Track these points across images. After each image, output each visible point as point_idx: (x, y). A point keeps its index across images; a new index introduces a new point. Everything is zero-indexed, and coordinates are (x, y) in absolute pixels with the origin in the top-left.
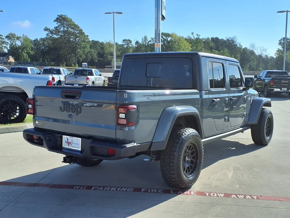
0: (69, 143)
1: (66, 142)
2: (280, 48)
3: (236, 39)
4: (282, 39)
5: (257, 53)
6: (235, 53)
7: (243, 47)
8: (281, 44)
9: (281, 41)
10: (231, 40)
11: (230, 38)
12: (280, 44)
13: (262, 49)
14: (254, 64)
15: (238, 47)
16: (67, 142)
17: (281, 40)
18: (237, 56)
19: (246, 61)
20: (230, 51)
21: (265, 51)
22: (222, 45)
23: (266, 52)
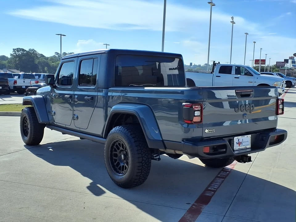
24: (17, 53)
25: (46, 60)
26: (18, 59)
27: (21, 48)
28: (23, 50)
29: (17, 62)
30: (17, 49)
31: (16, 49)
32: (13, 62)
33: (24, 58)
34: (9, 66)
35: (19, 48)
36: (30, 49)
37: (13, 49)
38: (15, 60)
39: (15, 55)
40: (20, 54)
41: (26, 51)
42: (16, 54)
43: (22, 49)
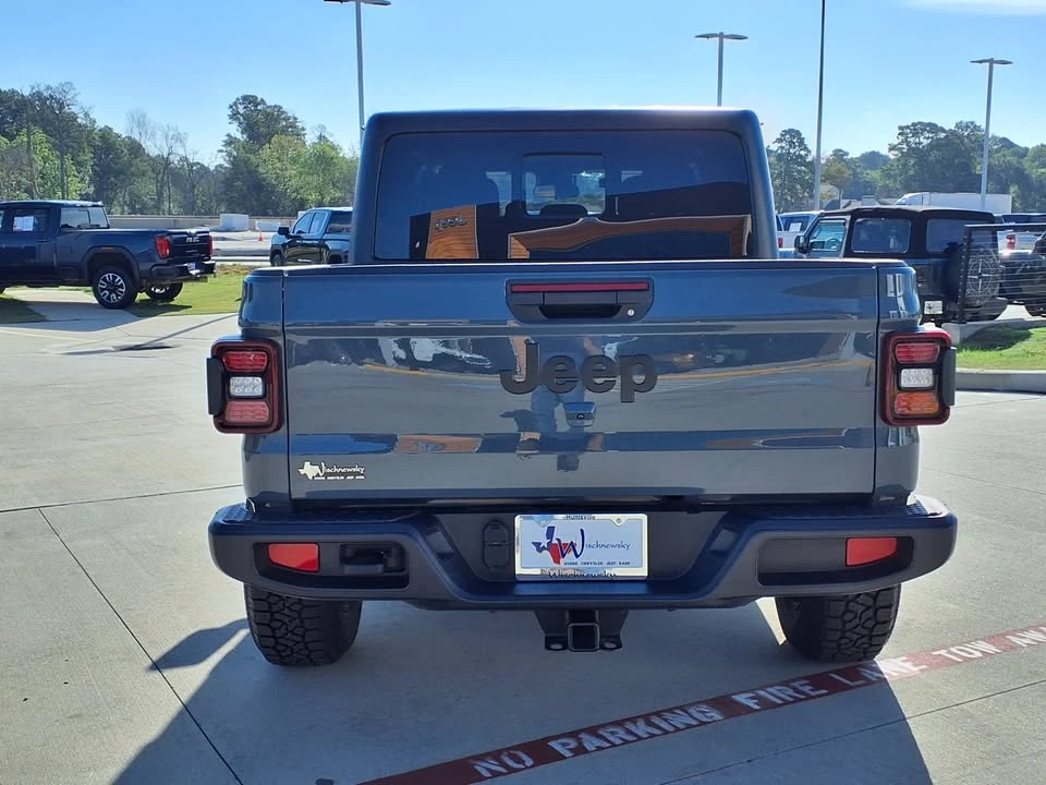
0: (558, 551)
1: (537, 545)
2: (235, 131)
3: (73, 92)
4: (238, 99)
5: (153, 147)
6: (72, 147)
7: (100, 124)
8: (238, 119)
9: (237, 108)
10: (51, 97)
11: (48, 88)
12: (234, 116)
13: (171, 133)
14: (147, 188)
15: (80, 125)
16: (545, 543)
17: (235, 104)
18: (80, 159)
19: (115, 177)
20: (53, 140)
21: (181, 141)
22: (16, 114)
23: (184, 146)
24: (912, 140)
25: (1014, 160)
26: (912, 162)
27: (926, 121)
28: (933, 128)
29: (912, 172)
30: (914, 125)
31: (908, 127)
32: (897, 171)
33: (934, 156)
34: (887, 185)
35: (920, 123)
36: (961, 122)
37: (900, 128)
38: (905, 165)
39: (904, 146)
40: (920, 143)
41: (943, 130)
42: (908, 144)
43: (930, 124)
